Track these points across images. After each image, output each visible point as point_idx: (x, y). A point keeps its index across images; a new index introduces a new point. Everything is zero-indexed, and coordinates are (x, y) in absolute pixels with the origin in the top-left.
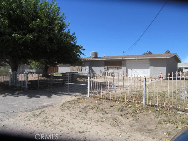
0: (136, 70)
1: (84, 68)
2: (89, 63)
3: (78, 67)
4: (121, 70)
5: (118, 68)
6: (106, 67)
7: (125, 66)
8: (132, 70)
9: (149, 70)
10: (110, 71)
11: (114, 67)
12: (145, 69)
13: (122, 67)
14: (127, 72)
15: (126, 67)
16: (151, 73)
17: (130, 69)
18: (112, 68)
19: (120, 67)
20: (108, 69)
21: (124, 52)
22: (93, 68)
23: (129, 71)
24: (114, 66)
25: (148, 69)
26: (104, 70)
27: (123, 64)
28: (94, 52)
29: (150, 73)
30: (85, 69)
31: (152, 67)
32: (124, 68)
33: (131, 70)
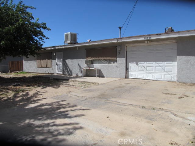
0: (145, 64)
1: (55, 62)
2: (62, 53)
3: (47, 60)
4: (115, 64)
5: (109, 61)
6: (88, 59)
7: (124, 57)
8: (137, 64)
9: (175, 64)
10: (96, 66)
11: (102, 59)
12: (165, 61)
13: (118, 59)
14: (127, 69)
15: (124, 59)
16: (180, 70)
17: (132, 61)
18: (100, 62)
19: (114, 59)
20: (92, 62)
21: (120, 28)
22: (68, 62)
23: (132, 65)
24: (103, 57)
25: (173, 61)
26: (86, 65)
27: (120, 53)
28: (69, 33)
29: (178, 69)
30: (57, 64)
31: (184, 56)
32: (121, 61)
33: (134, 64)
